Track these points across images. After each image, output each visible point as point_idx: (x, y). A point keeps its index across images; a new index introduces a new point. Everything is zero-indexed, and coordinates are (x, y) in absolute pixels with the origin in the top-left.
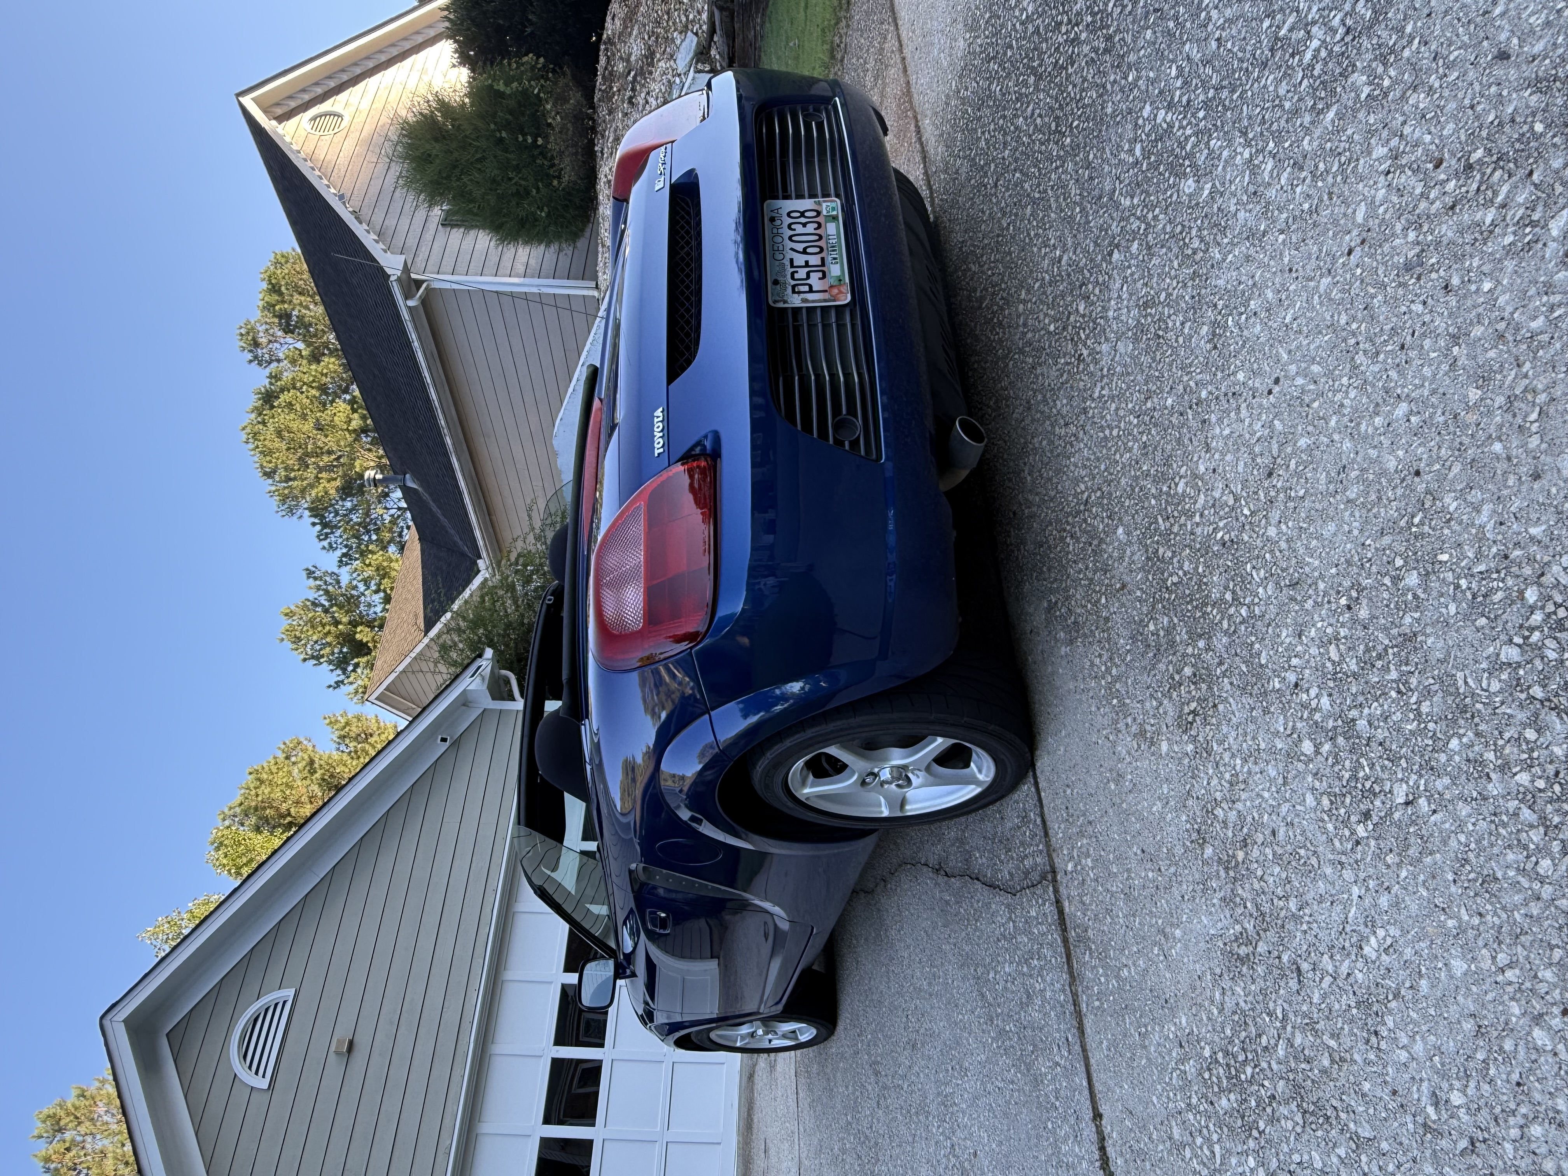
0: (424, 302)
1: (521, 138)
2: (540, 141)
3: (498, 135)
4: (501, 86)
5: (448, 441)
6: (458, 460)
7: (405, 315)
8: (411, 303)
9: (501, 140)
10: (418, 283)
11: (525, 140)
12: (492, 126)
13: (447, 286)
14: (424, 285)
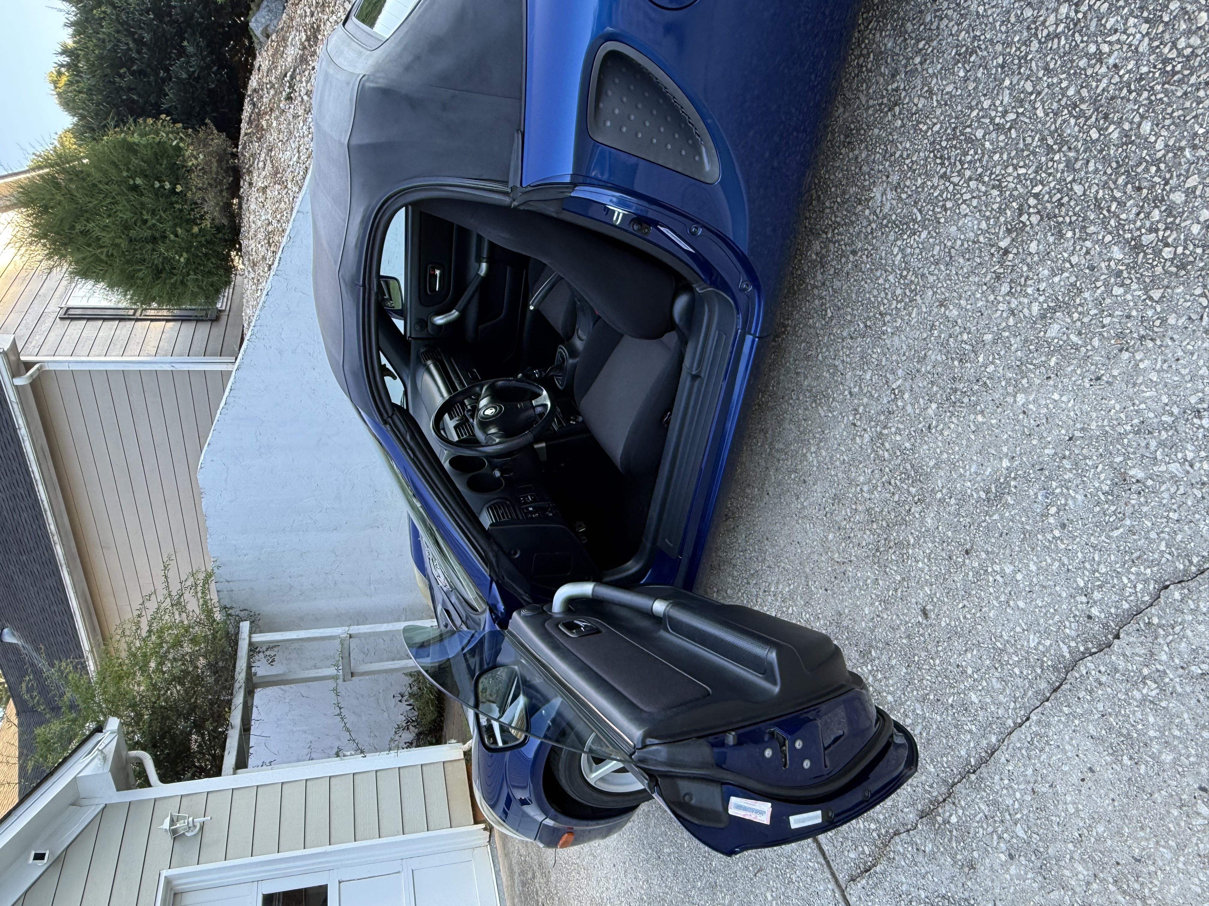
0: (36, 385)
1: (157, 184)
2: (179, 188)
3: (131, 182)
4: (136, 138)
5: (59, 550)
6: (70, 573)
7: (11, 396)
8: (18, 381)
9: (135, 188)
10: (28, 365)
11: (162, 187)
12: (125, 174)
13: (65, 367)
14: (37, 366)
